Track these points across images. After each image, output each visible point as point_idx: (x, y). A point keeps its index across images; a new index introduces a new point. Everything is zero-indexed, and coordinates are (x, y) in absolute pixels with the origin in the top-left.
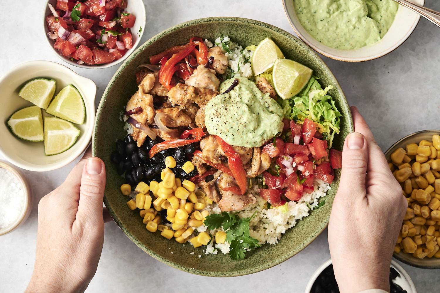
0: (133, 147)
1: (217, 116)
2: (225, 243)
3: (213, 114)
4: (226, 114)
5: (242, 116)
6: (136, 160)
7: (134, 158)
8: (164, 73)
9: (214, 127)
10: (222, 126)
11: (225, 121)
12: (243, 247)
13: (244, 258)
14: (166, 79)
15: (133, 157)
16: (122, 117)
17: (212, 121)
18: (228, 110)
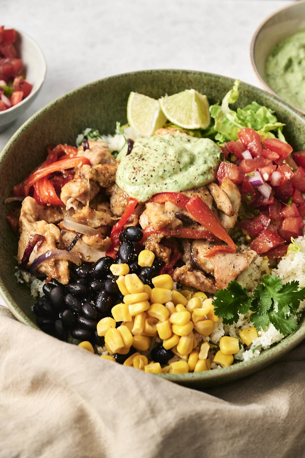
0: (60, 290)
1: (138, 172)
2: (260, 333)
3: (132, 173)
4: (146, 163)
5: (166, 154)
6: (73, 301)
7: (70, 300)
8: (40, 189)
9: (143, 187)
10: (152, 176)
11: (152, 168)
12: (286, 313)
13: (297, 326)
14: (47, 190)
15: (67, 300)
16: (21, 277)
17: (136, 180)
18: (145, 159)
